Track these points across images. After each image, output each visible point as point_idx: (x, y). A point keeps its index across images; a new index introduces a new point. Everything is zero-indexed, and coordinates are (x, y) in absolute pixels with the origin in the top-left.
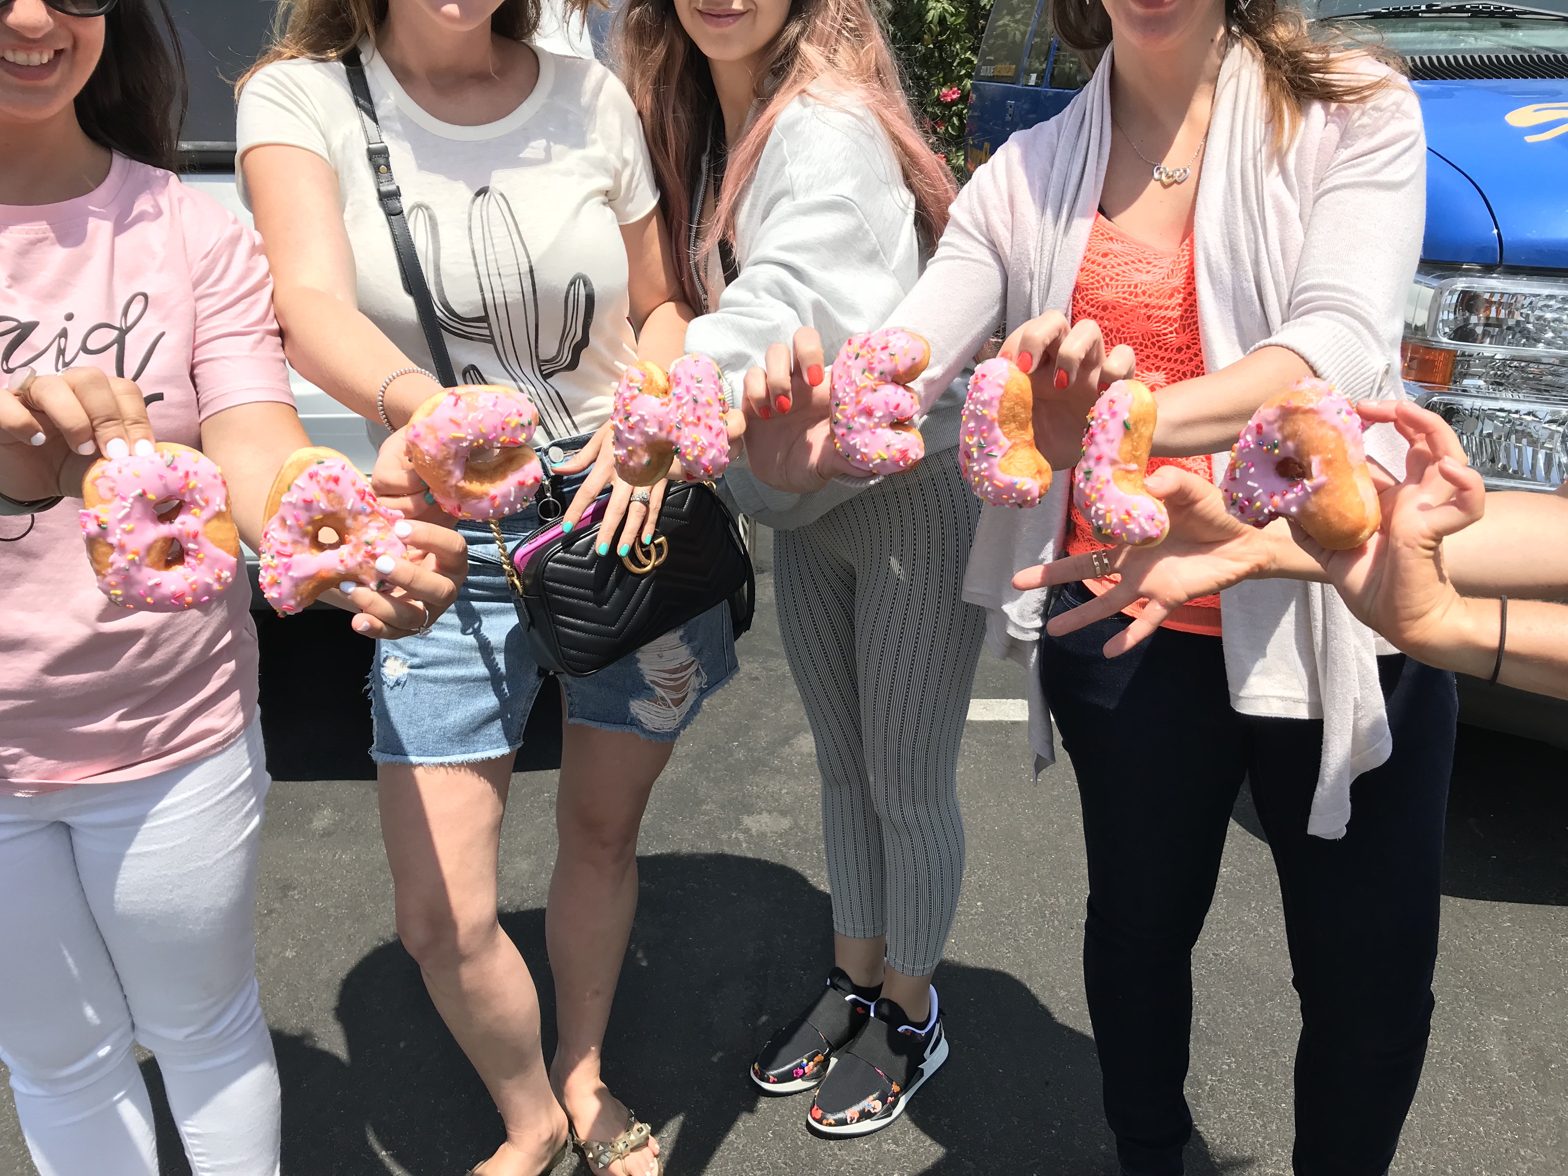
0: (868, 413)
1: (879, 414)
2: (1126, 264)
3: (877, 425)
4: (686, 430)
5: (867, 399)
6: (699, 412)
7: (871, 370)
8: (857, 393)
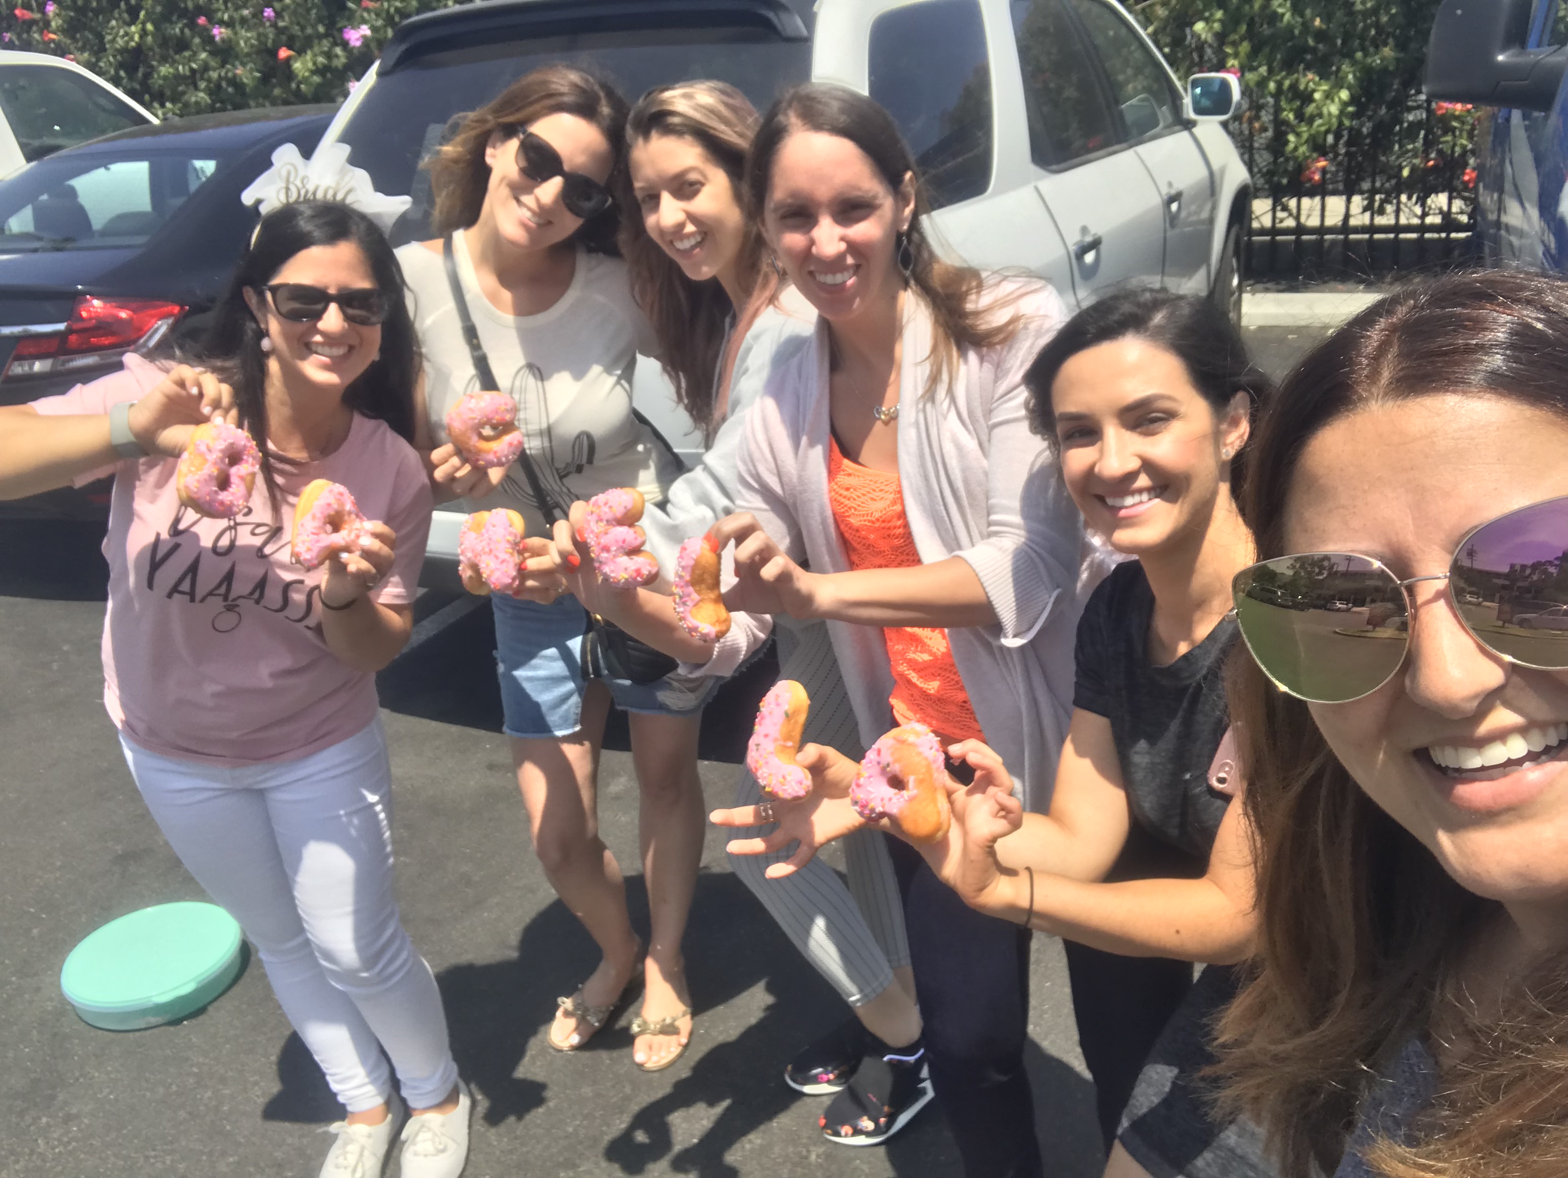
0: (606, 549)
1: (614, 548)
2: (864, 495)
3: (615, 556)
4: (483, 557)
5: (604, 541)
6: (492, 546)
7: (601, 520)
8: (597, 537)
